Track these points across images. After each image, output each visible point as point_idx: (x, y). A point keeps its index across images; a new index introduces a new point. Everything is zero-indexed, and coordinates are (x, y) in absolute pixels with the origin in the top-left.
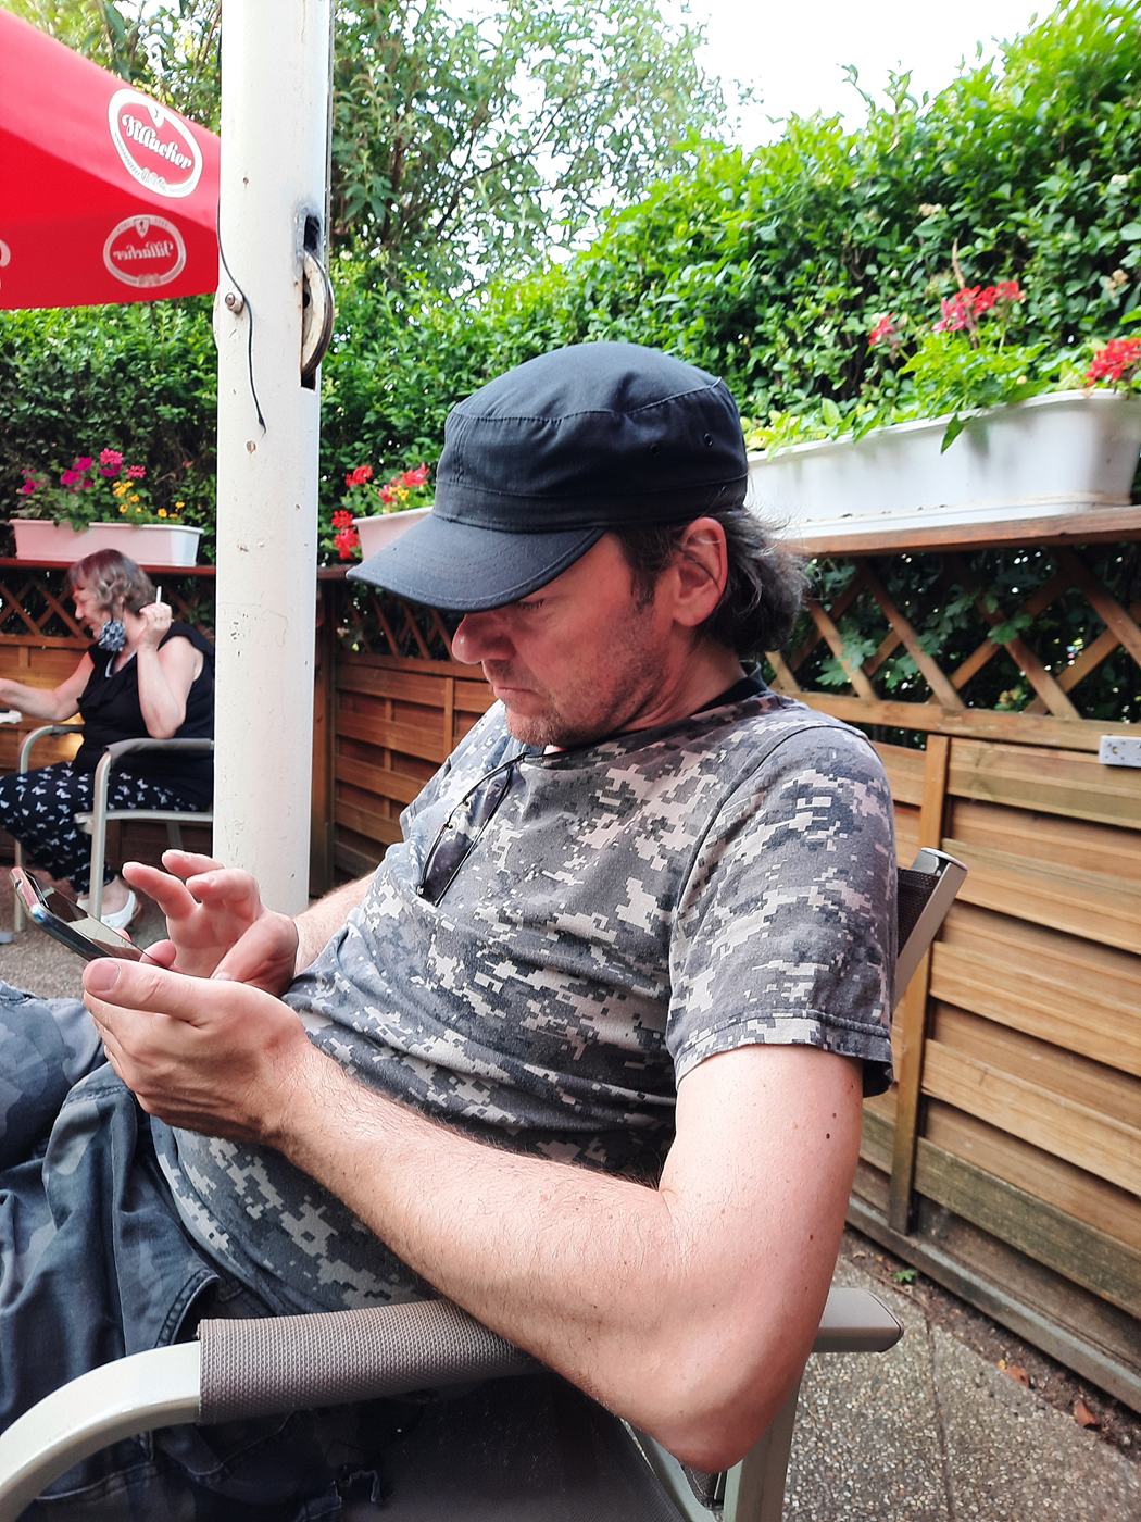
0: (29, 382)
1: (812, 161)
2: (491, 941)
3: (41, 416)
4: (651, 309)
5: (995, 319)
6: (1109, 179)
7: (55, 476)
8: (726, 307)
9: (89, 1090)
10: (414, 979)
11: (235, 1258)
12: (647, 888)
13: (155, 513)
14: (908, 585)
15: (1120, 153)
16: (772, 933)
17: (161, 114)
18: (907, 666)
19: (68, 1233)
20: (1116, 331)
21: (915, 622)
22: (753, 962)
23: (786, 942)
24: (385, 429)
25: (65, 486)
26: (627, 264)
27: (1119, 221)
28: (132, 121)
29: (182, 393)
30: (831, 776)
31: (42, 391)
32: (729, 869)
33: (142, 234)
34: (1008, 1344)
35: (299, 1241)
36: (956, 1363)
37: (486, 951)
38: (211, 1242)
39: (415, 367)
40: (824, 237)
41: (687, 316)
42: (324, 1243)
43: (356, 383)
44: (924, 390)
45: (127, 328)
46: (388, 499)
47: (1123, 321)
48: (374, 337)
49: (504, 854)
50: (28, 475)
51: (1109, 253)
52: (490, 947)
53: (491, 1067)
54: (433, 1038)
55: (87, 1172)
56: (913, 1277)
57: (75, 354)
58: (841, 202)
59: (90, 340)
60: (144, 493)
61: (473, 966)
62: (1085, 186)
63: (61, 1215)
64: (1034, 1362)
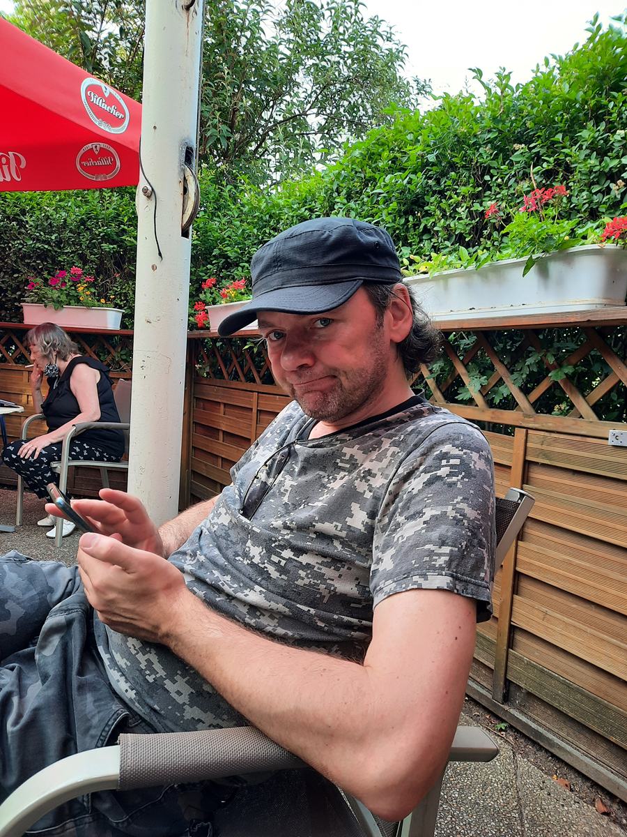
0: (33, 230)
1: (456, 120)
2: (280, 538)
3: (39, 248)
4: (369, 197)
5: (552, 206)
6: (615, 132)
7: (46, 280)
8: (409, 196)
9: (61, 611)
10: (237, 558)
11: (138, 703)
12: (362, 508)
13: (99, 301)
14: (505, 346)
15: (621, 118)
16: (427, 530)
17: (108, 90)
18: (504, 391)
19: (48, 687)
20: (618, 213)
21: (508, 367)
22: (417, 545)
23: (435, 535)
24: (224, 258)
25: (51, 286)
26: (356, 173)
27: (620, 154)
28: (92, 94)
29: (115, 237)
30: (460, 448)
31: (41, 235)
32: (405, 496)
33: (97, 153)
34: (558, 766)
35: (174, 695)
36: (530, 777)
37: (277, 544)
38: (126, 694)
39: (241, 225)
40: (462, 160)
41: (387, 201)
42: (187, 697)
43: (209, 233)
44: (514, 242)
45: (87, 202)
46: (225, 296)
47: (622, 207)
48: (219, 209)
49: (288, 494)
50: (31, 280)
51: (615, 171)
52: (279, 541)
53: (279, 606)
54: (249, 590)
55: (59, 655)
56: (506, 727)
57: (58, 215)
58: (471, 142)
59: (67, 208)
60: (93, 290)
61: (270, 551)
62: (602, 135)
63: (45, 678)
64: (573, 776)
